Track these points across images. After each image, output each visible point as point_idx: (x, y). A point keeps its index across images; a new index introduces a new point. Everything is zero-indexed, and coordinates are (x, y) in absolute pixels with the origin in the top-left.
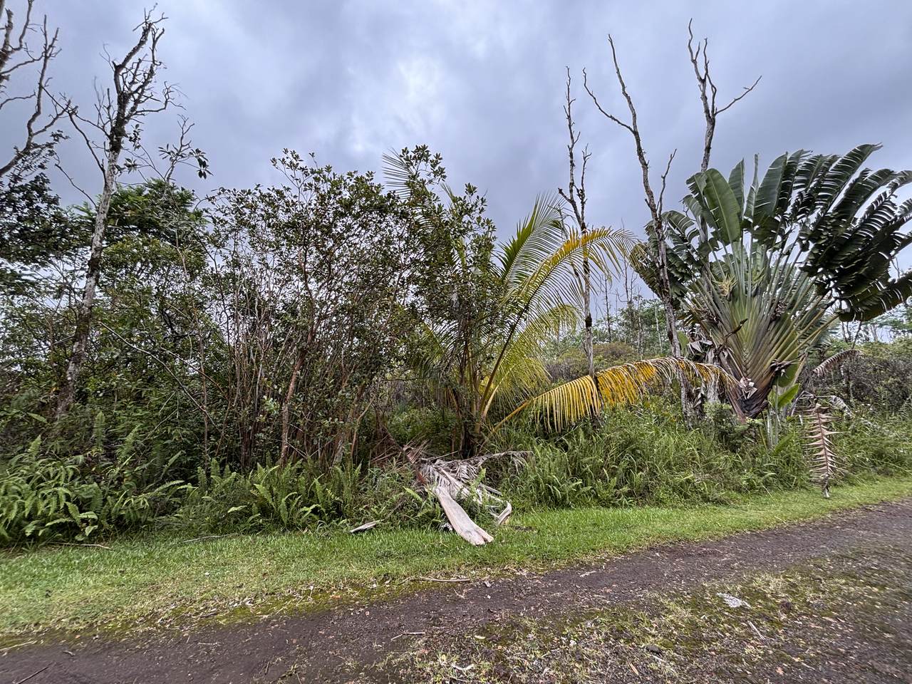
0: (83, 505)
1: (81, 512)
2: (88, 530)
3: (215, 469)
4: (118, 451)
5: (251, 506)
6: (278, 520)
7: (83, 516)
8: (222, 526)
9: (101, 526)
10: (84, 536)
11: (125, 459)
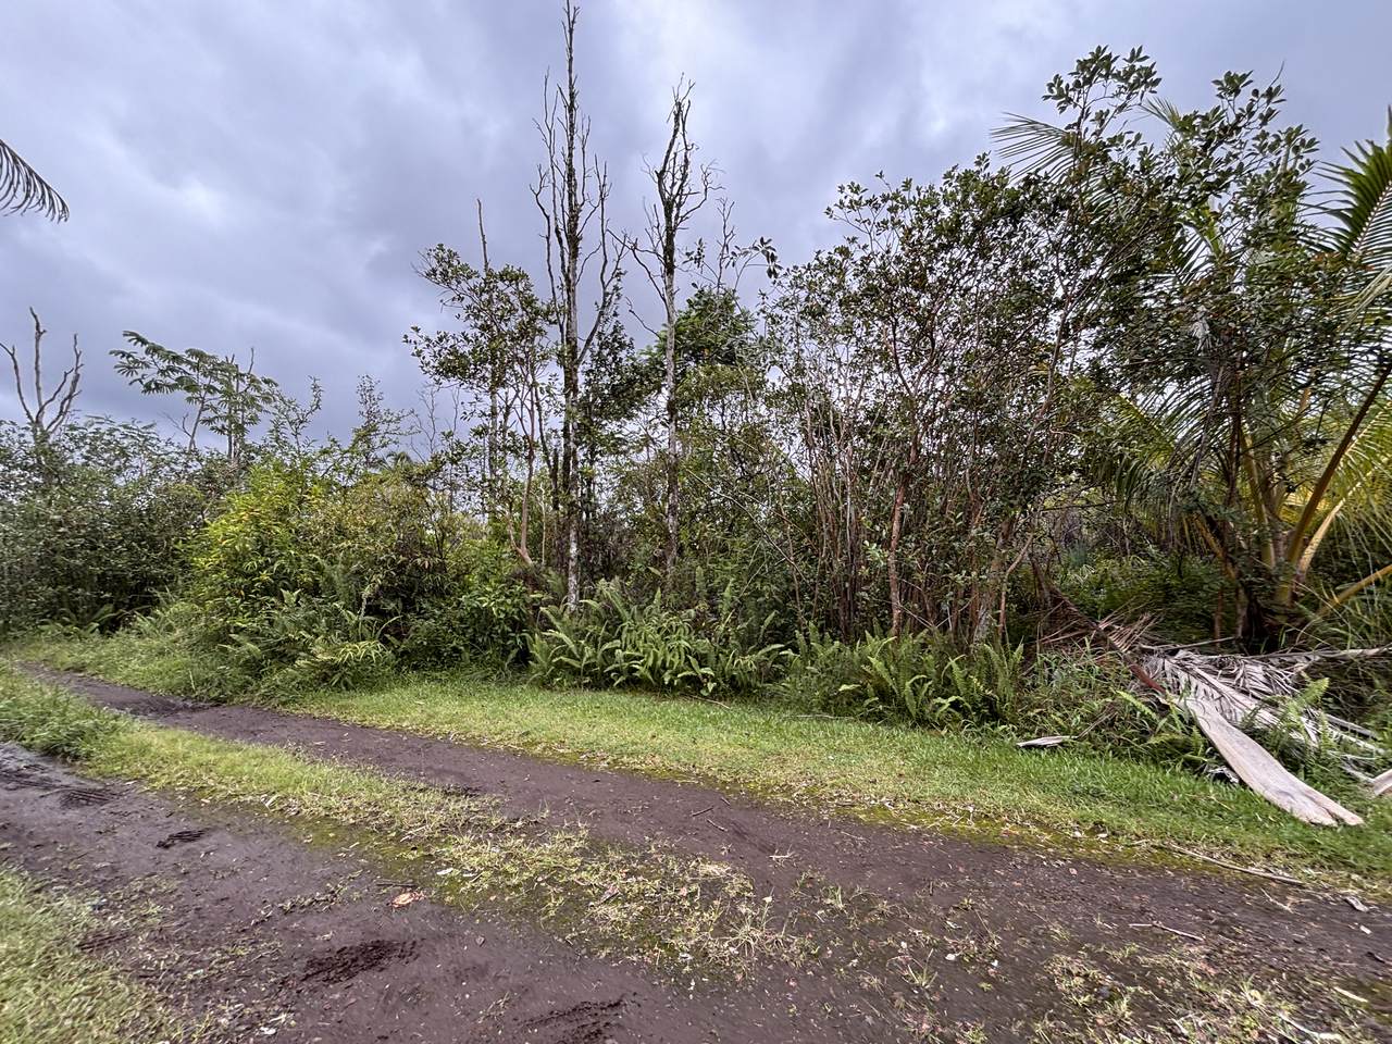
0: (702, 660)
1: (701, 667)
2: (711, 686)
3: (814, 635)
4: (720, 606)
5: (865, 687)
6: (903, 710)
7: (703, 671)
8: (835, 706)
9: (719, 684)
10: (707, 691)
11: (727, 615)
